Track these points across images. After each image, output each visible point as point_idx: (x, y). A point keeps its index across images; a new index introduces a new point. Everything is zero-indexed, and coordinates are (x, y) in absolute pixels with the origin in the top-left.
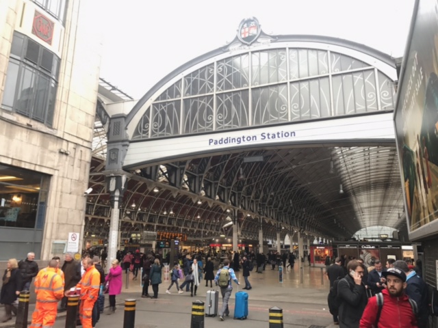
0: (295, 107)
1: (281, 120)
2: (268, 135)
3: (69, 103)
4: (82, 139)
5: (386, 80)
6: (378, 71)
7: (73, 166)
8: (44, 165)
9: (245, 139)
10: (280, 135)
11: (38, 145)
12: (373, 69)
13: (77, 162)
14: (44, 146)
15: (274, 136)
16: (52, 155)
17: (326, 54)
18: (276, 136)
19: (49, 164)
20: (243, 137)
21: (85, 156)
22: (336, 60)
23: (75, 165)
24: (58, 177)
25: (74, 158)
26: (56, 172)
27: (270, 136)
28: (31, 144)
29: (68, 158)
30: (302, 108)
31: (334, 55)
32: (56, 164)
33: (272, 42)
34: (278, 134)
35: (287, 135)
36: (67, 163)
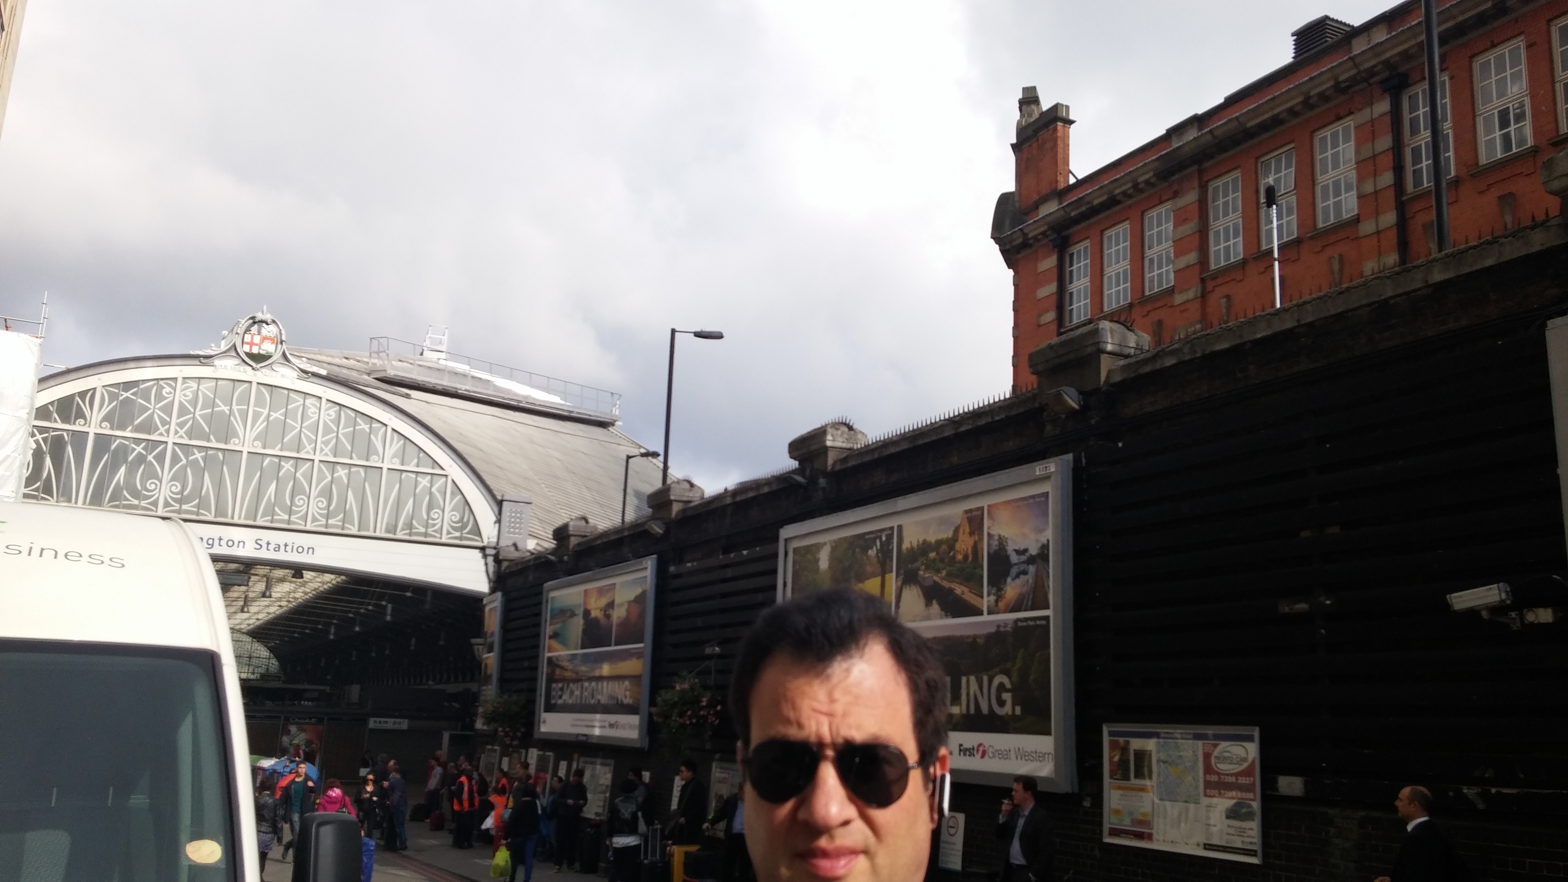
0: (320, 504)
1: (295, 523)
2: (268, 544)
5: (459, 497)
6: (453, 481)
9: (223, 543)
10: (289, 549)
12: (446, 476)
15: (277, 548)
17: (384, 428)
18: (282, 548)
20: (220, 539)
22: (398, 444)
27: (271, 547)
30: (331, 508)
31: (395, 435)
33: (300, 378)
34: (286, 545)
35: (300, 550)
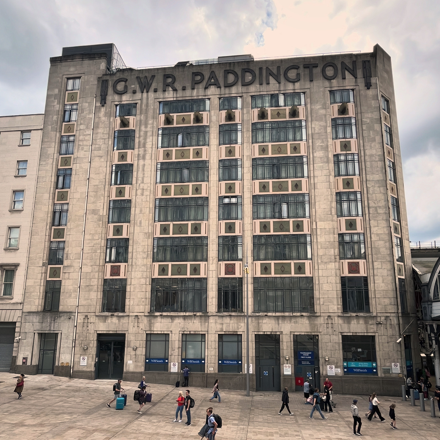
3: (376, 296)
4: (390, 313)
7: (387, 328)
8: (369, 332)
11: (363, 323)
13: (388, 326)
14: (366, 323)
16: (372, 326)
19: (372, 331)
21: (394, 321)
23: (388, 328)
24: (378, 336)
25: (387, 324)
26: (377, 334)
28: (359, 324)
29: (382, 325)
32: (375, 330)
36: (382, 328)
